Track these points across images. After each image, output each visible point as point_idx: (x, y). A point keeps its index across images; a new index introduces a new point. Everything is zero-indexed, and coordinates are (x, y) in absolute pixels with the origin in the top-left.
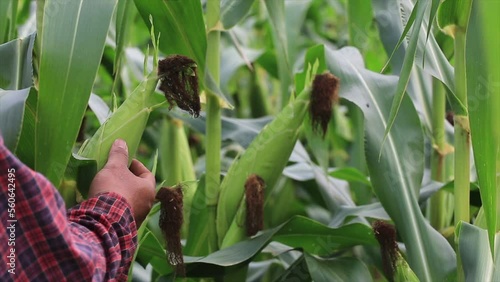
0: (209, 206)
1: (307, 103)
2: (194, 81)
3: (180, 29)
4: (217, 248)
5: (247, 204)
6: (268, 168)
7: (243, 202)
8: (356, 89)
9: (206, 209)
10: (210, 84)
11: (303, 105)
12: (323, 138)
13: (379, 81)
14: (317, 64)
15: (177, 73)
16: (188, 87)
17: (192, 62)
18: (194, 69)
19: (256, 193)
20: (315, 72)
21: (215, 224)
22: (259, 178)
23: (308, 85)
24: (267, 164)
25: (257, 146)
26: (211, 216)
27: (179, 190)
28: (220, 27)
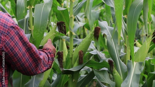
0: (70, 58)
1: (93, 33)
2: (65, 27)
3: (63, 17)
4: (72, 67)
6: (84, 49)
7: (78, 57)
8: (105, 31)
10: (70, 29)
11: (92, 34)
13: (111, 29)
14: (96, 24)
15: (61, 25)
16: (63, 28)
17: (64, 23)
18: (65, 24)
19: (81, 54)
20: (95, 26)
21: (72, 62)
22: (82, 51)
23: (93, 29)
25: (82, 44)
26: (71, 60)
27: (62, 52)
28: (73, 16)
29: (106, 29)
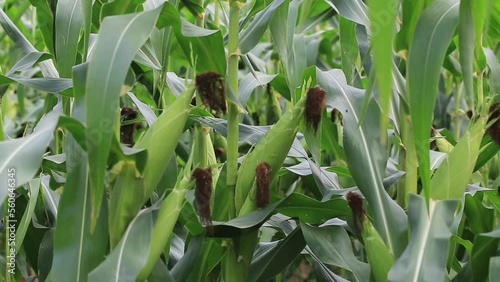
0: (229, 186)
1: (303, 109)
2: (222, 91)
4: (235, 216)
5: (258, 184)
6: (273, 157)
7: (255, 183)
8: (338, 99)
9: (227, 189)
10: (230, 94)
11: (299, 111)
12: (315, 135)
13: (356, 93)
14: (310, 80)
15: (209, 84)
16: (217, 94)
17: (219, 76)
18: (220, 81)
19: (264, 174)
20: (308, 87)
21: (234, 200)
22: (266, 164)
23: (303, 96)
24: (273, 155)
25: (265, 141)
26: (231, 193)
28: (238, 52)
29: (339, 93)
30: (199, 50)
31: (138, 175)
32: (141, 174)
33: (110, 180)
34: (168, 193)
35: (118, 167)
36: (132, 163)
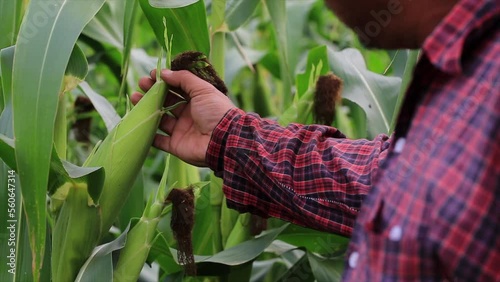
0: (213, 206)
1: (311, 103)
3: (185, 32)
4: (221, 249)
8: (358, 90)
9: (210, 209)
11: (306, 106)
13: (382, 82)
14: (320, 65)
20: (318, 73)
21: (220, 224)
23: (312, 86)
27: (191, 191)
28: (225, 29)
29: (359, 82)
30: (174, 29)
31: (91, 202)
32: (95, 202)
33: (52, 208)
34: (134, 223)
35: (64, 190)
36: (84, 185)
